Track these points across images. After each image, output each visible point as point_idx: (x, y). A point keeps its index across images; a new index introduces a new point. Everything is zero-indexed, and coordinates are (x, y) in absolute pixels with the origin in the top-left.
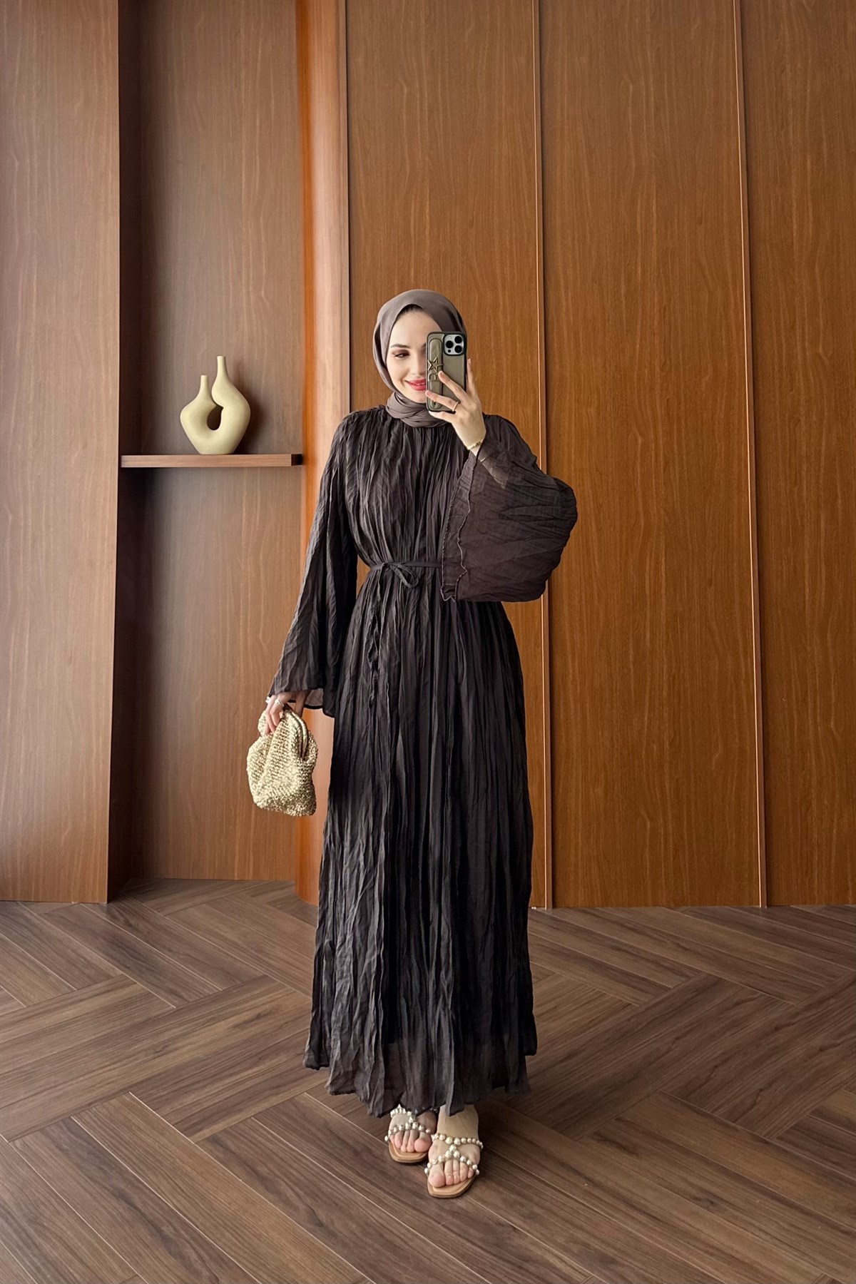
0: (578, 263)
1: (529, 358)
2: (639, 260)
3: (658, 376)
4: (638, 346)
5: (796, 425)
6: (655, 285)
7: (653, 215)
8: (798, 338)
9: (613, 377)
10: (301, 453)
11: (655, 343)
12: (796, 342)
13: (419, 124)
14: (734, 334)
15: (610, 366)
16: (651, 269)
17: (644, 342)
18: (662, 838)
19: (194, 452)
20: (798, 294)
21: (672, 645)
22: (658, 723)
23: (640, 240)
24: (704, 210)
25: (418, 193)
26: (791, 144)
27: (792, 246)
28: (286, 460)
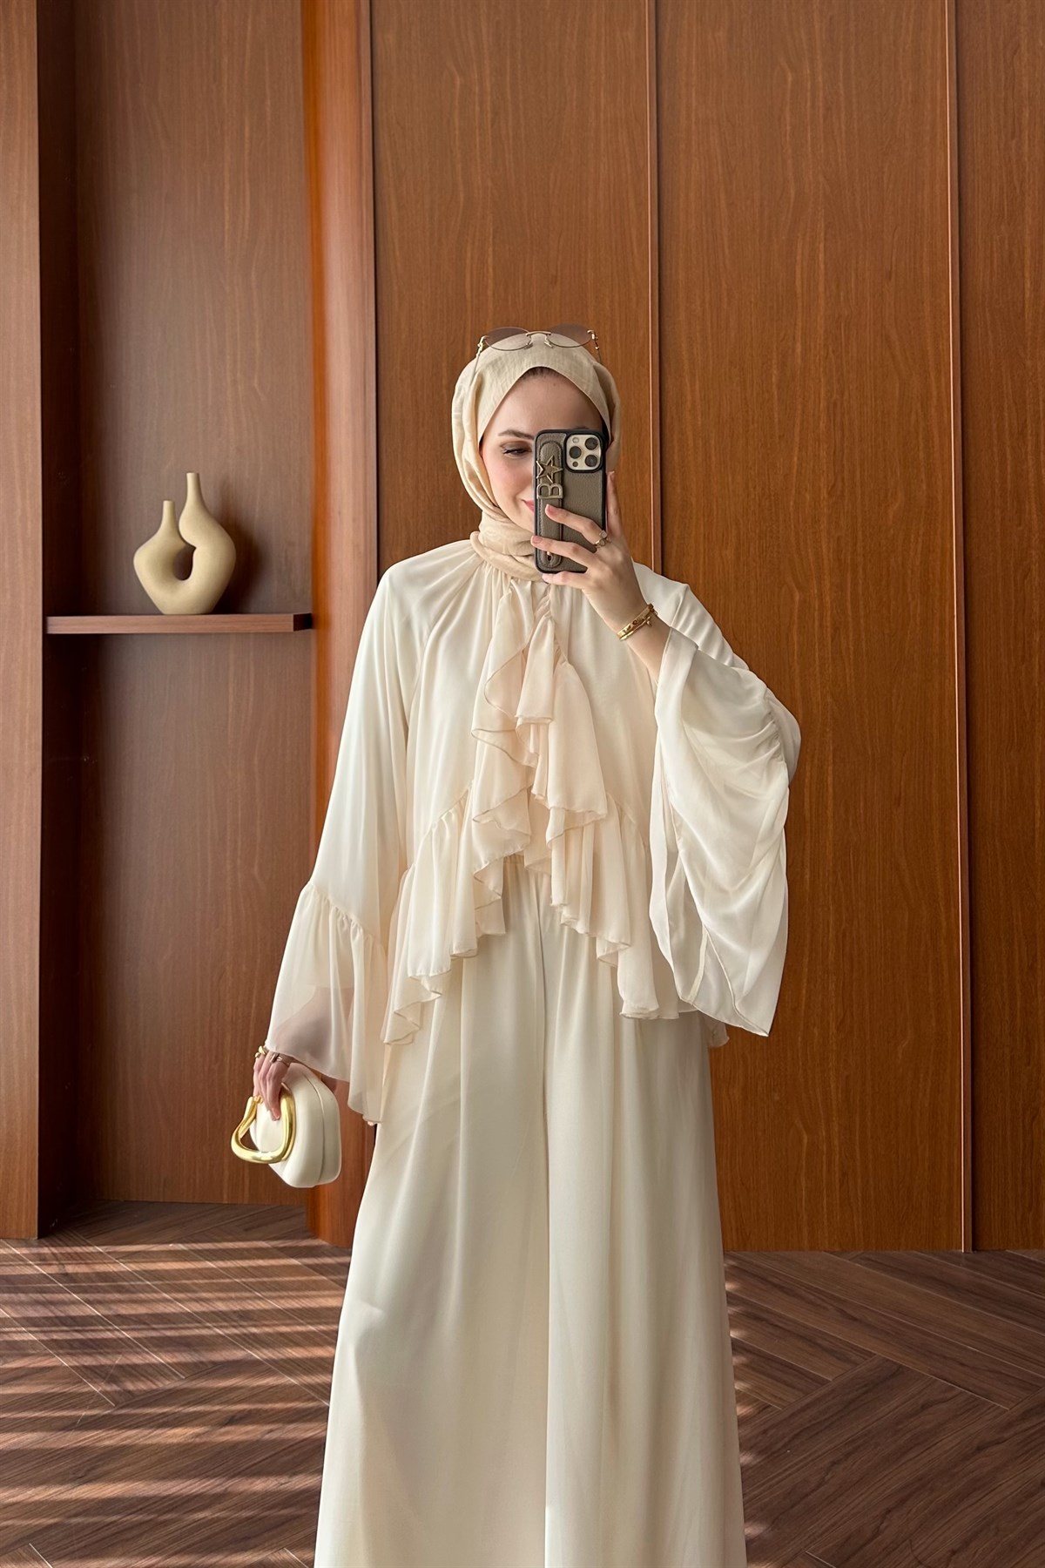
0: (710, 338)
1: (638, 474)
2: (799, 333)
3: (825, 503)
4: (796, 459)
5: (1025, 577)
6: (821, 369)
7: (819, 266)
8: (1029, 448)
9: (759, 505)
10: (308, 611)
11: (821, 455)
12: (1026, 453)
13: (477, 131)
14: (936, 440)
15: (755, 488)
16: (815, 347)
17: (804, 453)
18: (824, 1160)
19: (151, 609)
20: (1031, 383)
21: (842, 890)
22: (820, 999)
23: (800, 304)
24: (894, 258)
25: (477, 234)
26: (1026, 159)
27: (1024, 315)
28: (287, 622)
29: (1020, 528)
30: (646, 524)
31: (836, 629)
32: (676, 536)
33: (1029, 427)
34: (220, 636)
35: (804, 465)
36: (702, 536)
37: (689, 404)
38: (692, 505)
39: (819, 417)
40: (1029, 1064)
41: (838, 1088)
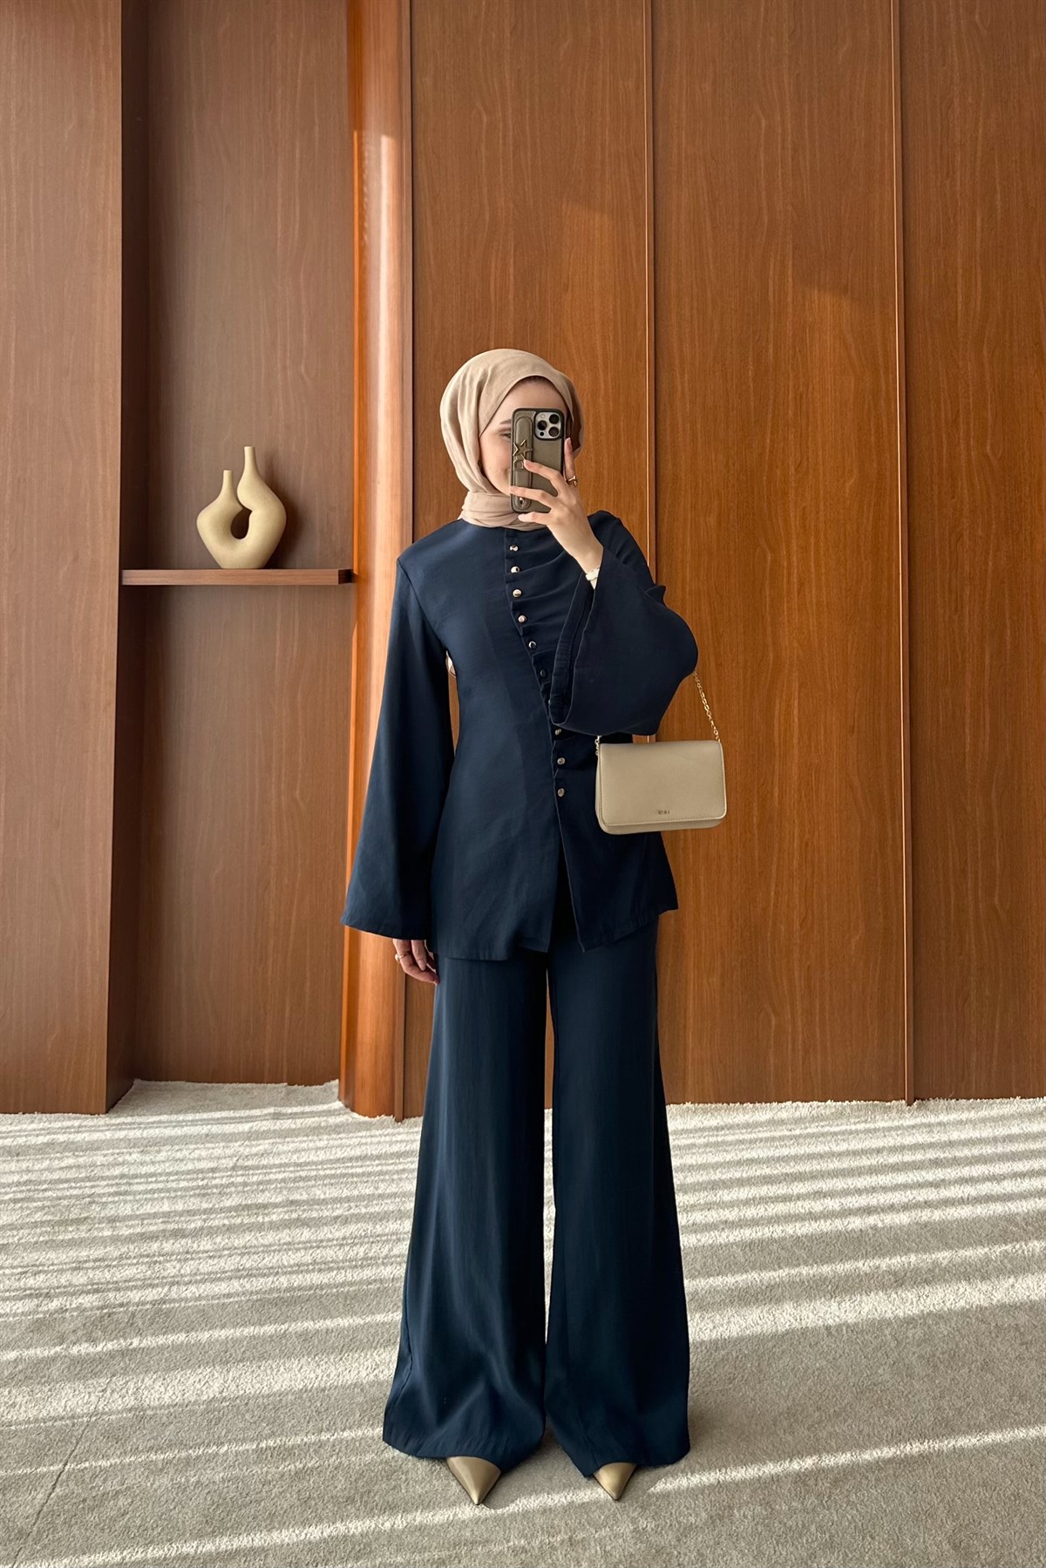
2: (771, 336)
3: (793, 478)
4: (768, 441)
5: (958, 540)
6: (790, 366)
7: (788, 281)
8: (961, 435)
9: (737, 479)
10: (351, 569)
11: (790, 437)
12: (959, 438)
13: (501, 160)
15: (733, 465)
16: (785, 347)
17: (775, 436)
18: (789, 1039)
20: (962, 380)
22: (786, 898)
23: (772, 311)
24: (850, 276)
25: (501, 247)
26: (958, 196)
27: (956, 322)
28: (332, 577)
29: (955, 500)
30: (642, 494)
31: (801, 584)
32: (667, 506)
33: (961, 416)
34: (269, 589)
35: (775, 445)
36: (689, 506)
37: (679, 394)
38: (681, 479)
39: (788, 409)
40: (961, 954)
41: (801, 977)
